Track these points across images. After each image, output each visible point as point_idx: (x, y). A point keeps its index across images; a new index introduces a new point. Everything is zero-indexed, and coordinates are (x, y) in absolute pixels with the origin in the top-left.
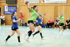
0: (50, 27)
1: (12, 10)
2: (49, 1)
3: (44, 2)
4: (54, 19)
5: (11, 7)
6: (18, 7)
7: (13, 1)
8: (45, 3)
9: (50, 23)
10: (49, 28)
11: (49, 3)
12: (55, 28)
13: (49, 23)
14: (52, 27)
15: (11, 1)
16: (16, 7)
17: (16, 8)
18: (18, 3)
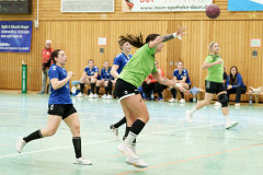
0: (152, 96)
1: (16, 37)
2: (149, 4)
3: (131, 6)
4: (168, 67)
5: (13, 27)
6: (36, 24)
7: (19, 4)
8: (133, 10)
9: (153, 84)
10: (150, 99)
11: (148, 10)
12: (172, 100)
13: (149, 81)
14: (161, 96)
15: (10, 4)
16: (30, 24)
17: (31, 29)
18: (37, 11)
